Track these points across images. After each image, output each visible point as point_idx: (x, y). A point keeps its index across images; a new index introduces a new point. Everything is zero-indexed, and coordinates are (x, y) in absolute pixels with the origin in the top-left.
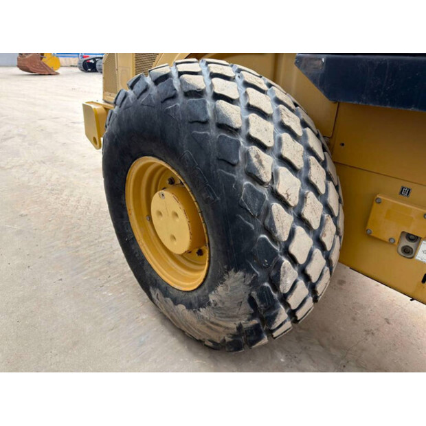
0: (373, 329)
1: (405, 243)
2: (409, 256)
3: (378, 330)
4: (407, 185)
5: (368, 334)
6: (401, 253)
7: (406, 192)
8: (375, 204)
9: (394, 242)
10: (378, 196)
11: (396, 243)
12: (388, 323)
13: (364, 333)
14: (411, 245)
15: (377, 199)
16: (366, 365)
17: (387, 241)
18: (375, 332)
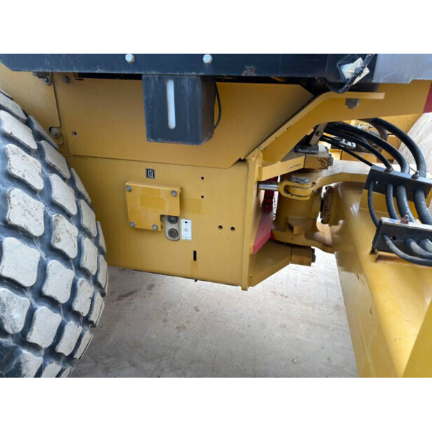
0: (184, 323)
1: (169, 226)
2: (177, 239)
3: (188, 322)
4: (150, 166)
5: (180, 330)
6: (169, 238)
7: (150, 174)
8: (128, 193)
9: (157, 228)
10: (127, 184)
11: (160, 229)
12: (197, 310)
13: (176, 331)
14: (174, 226)
15: (127, 186)
16: (180, 365)
17: (151, 229)
18: (186, 325)
